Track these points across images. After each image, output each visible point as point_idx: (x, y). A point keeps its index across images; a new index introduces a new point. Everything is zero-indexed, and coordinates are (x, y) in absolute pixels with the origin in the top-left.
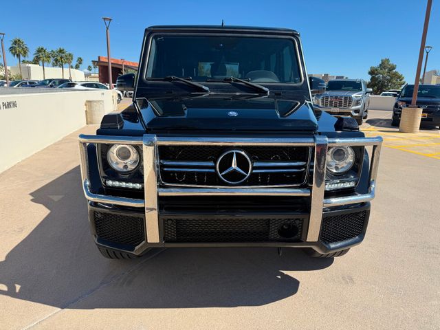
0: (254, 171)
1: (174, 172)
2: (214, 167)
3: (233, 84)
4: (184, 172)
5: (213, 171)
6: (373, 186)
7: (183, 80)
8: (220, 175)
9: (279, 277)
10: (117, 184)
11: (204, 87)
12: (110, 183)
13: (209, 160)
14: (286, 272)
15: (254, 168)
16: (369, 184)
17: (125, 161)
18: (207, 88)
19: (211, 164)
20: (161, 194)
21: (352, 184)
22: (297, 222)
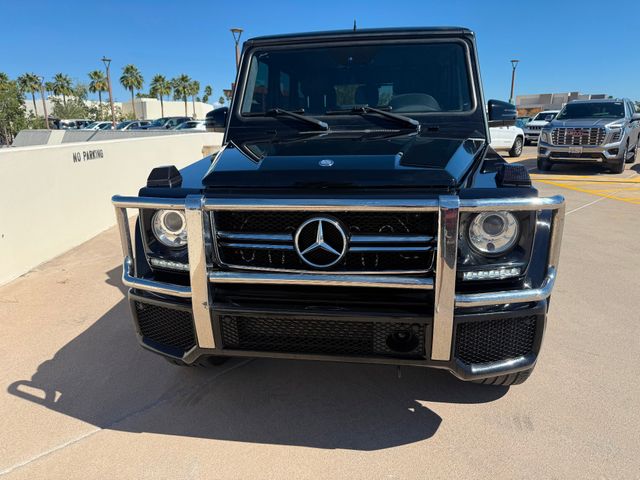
0: (351, 249)
1: (238, 249)
2: (292, 243)
3: (365, 117)
4: (251, 250)
5: (291, 247)
6: (552, 276)
7: (292, 114)
8: (301, 254)
9: (413, 410)
10: (163, 263)
11: (321, 123)
12: (156, 262)
13: (286, 232)
14: (424, 404)
15: (350, 245)
16: (545, 272)
17: (177, 233)
18: (325, 125)
19: (288, 237)
20: (212, 279)
21: (515, 272)
22: (415, 328)
